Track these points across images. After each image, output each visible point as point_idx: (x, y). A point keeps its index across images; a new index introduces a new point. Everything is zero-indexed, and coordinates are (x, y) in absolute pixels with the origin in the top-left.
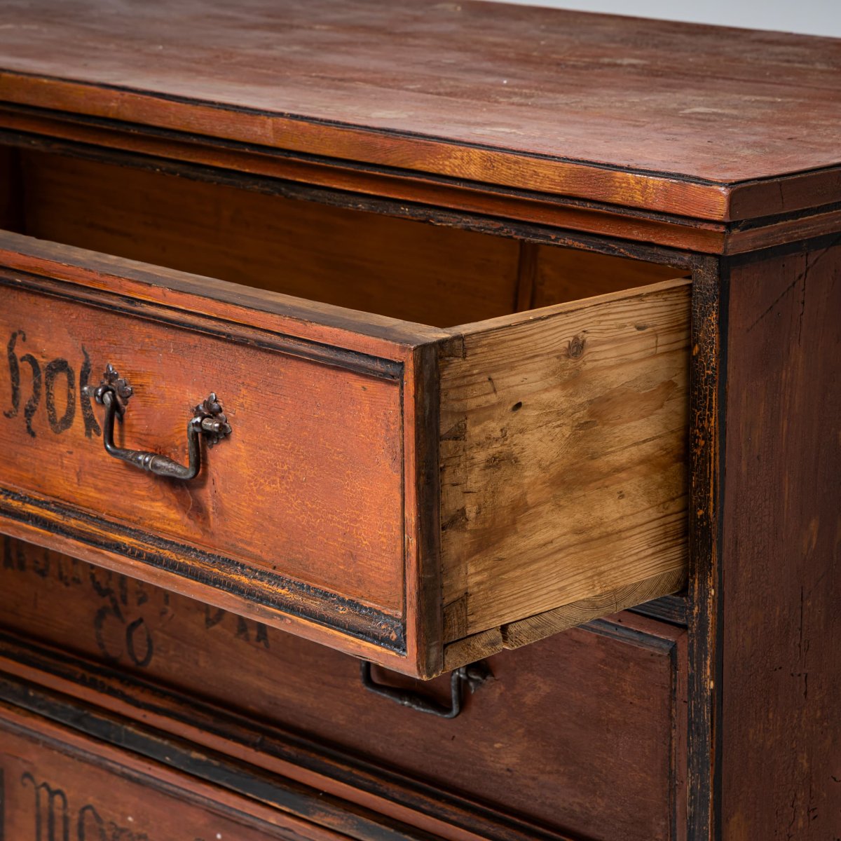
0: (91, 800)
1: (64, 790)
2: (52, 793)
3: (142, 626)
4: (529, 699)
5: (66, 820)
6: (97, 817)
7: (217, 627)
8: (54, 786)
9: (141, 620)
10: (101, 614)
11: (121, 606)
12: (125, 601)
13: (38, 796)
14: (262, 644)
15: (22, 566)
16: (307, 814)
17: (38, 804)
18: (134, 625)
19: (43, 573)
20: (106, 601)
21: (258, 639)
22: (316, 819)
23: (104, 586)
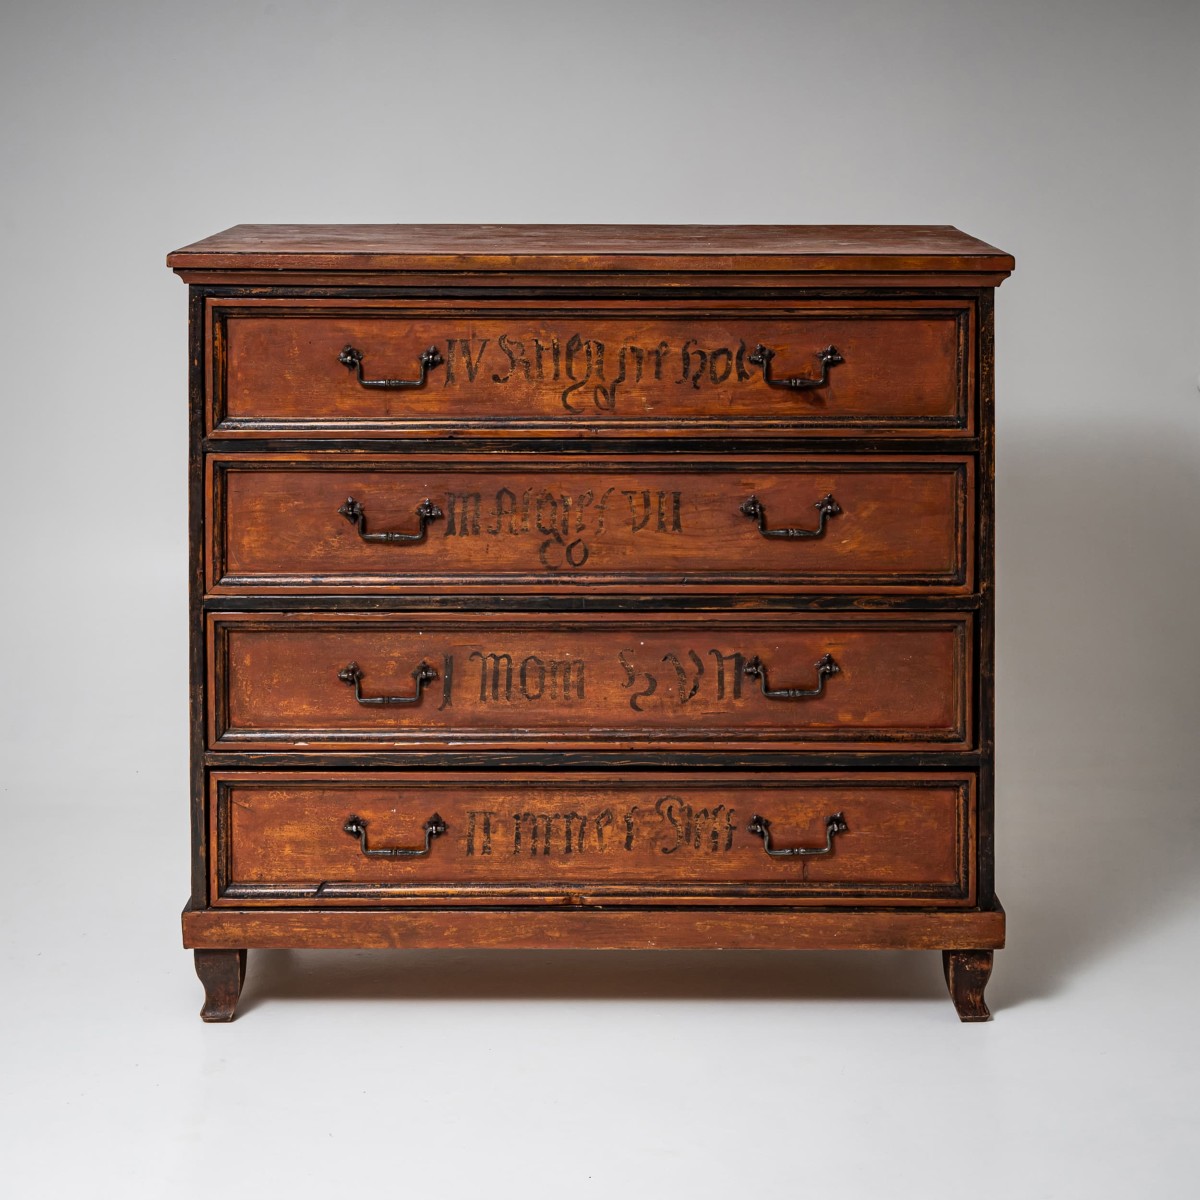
0: (533, 653)
1: (509, 653)
2: (497, 659)
3: (581, 544)
4: (864, 514)
5: (510, 671)
6: (538, 661)
7: (642, 530)
8: (499, 653)
9: (579, 540)
10: (546, 544)
11: (563, 537)
12: (566, 532)
13: (484, 664)
14: (677, 531)
15: (476, 532)
16: (731, 606)
17: (484, 668)
18: (573, 545)
19: (495, 533)
20: (551, 536)
21: (674, 529)
22: (738, 607)
23: (548, 528)
